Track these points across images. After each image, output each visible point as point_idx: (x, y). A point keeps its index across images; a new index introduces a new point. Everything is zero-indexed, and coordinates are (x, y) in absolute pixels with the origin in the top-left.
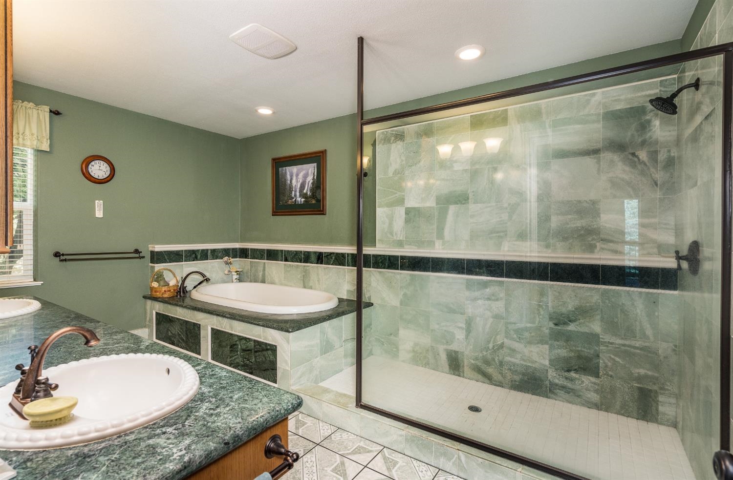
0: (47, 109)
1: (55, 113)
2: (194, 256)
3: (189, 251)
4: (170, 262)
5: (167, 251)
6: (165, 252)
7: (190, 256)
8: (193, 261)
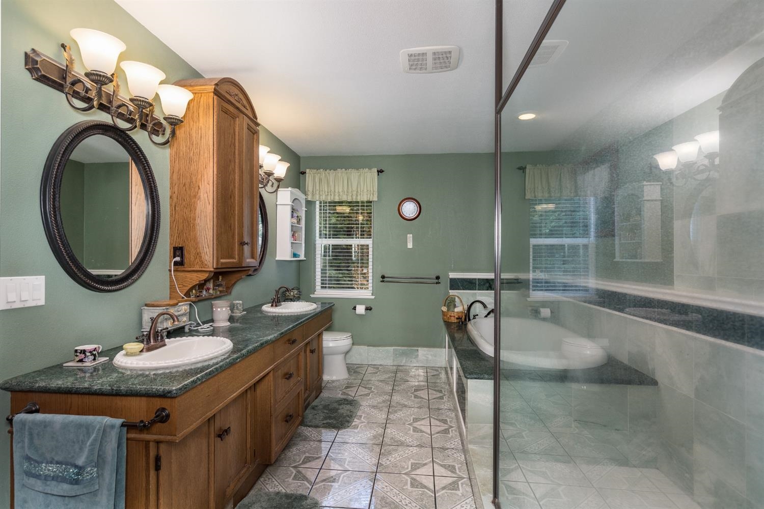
0: (375, 170)
1: (380, 172)
2: (487, 285)
3: (483, 280)
4: (464, 290)
5: (461, 279)
6: (458, 279)
7: (484, 284)
8: (487, 290)
